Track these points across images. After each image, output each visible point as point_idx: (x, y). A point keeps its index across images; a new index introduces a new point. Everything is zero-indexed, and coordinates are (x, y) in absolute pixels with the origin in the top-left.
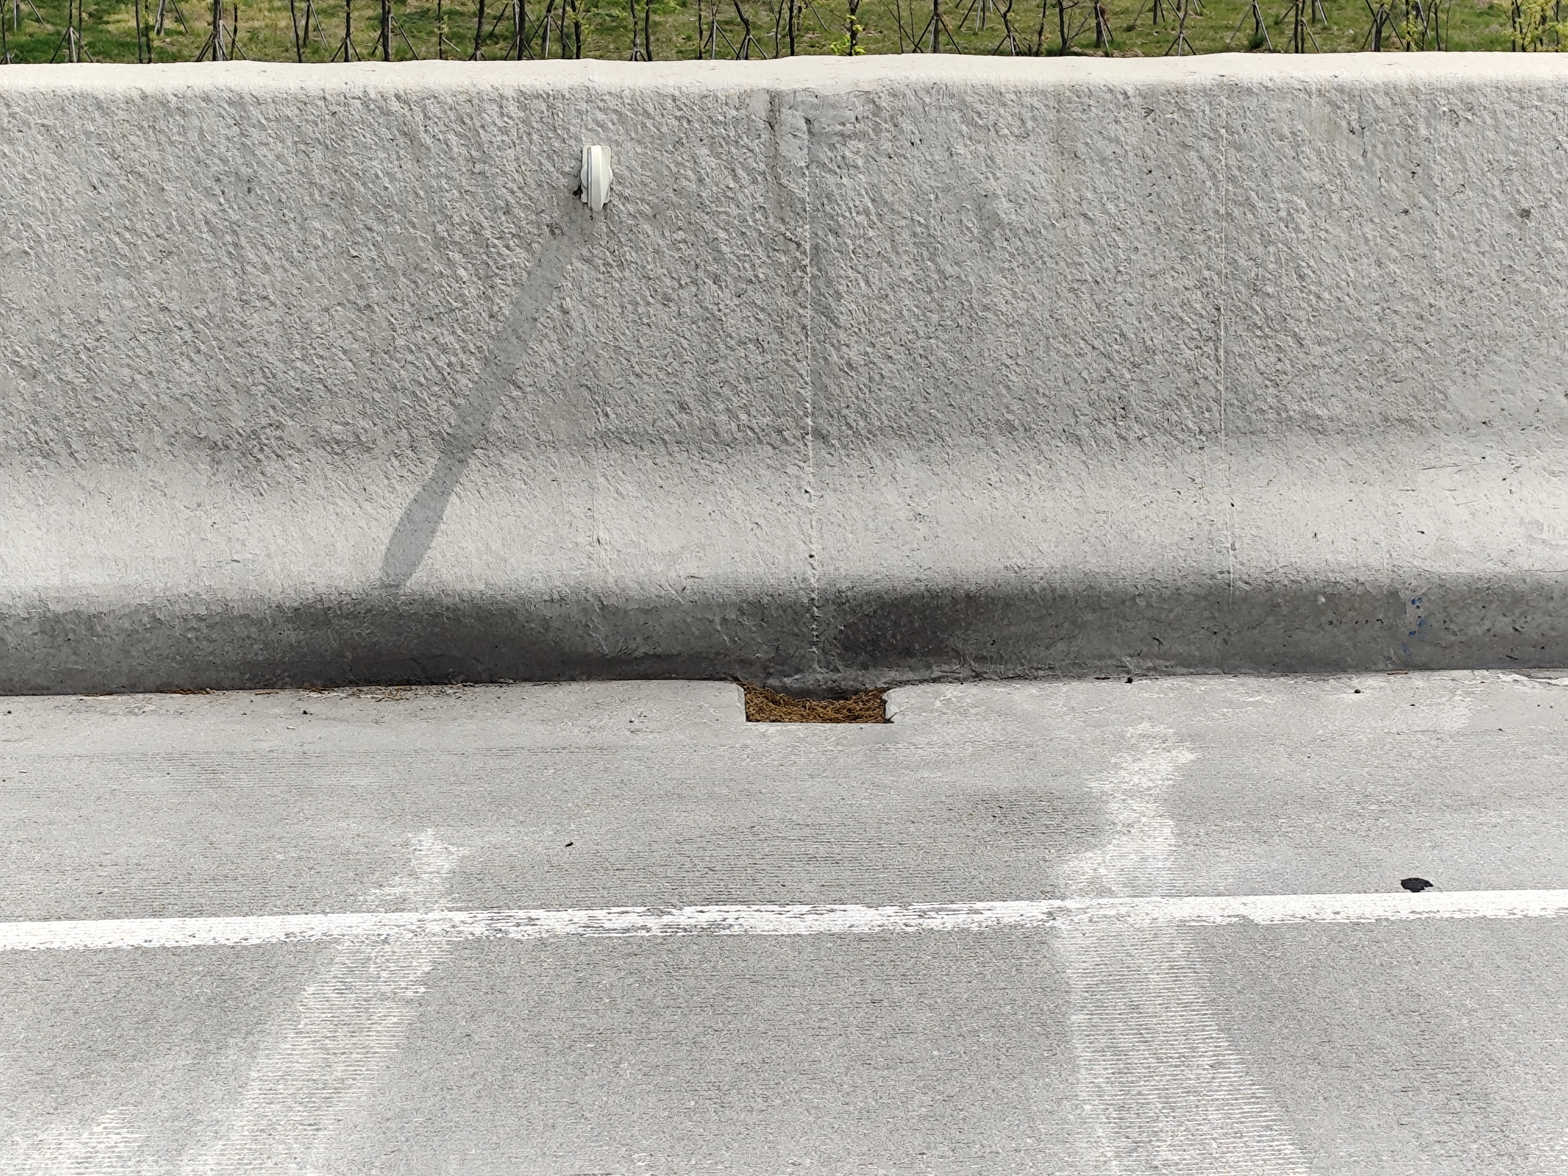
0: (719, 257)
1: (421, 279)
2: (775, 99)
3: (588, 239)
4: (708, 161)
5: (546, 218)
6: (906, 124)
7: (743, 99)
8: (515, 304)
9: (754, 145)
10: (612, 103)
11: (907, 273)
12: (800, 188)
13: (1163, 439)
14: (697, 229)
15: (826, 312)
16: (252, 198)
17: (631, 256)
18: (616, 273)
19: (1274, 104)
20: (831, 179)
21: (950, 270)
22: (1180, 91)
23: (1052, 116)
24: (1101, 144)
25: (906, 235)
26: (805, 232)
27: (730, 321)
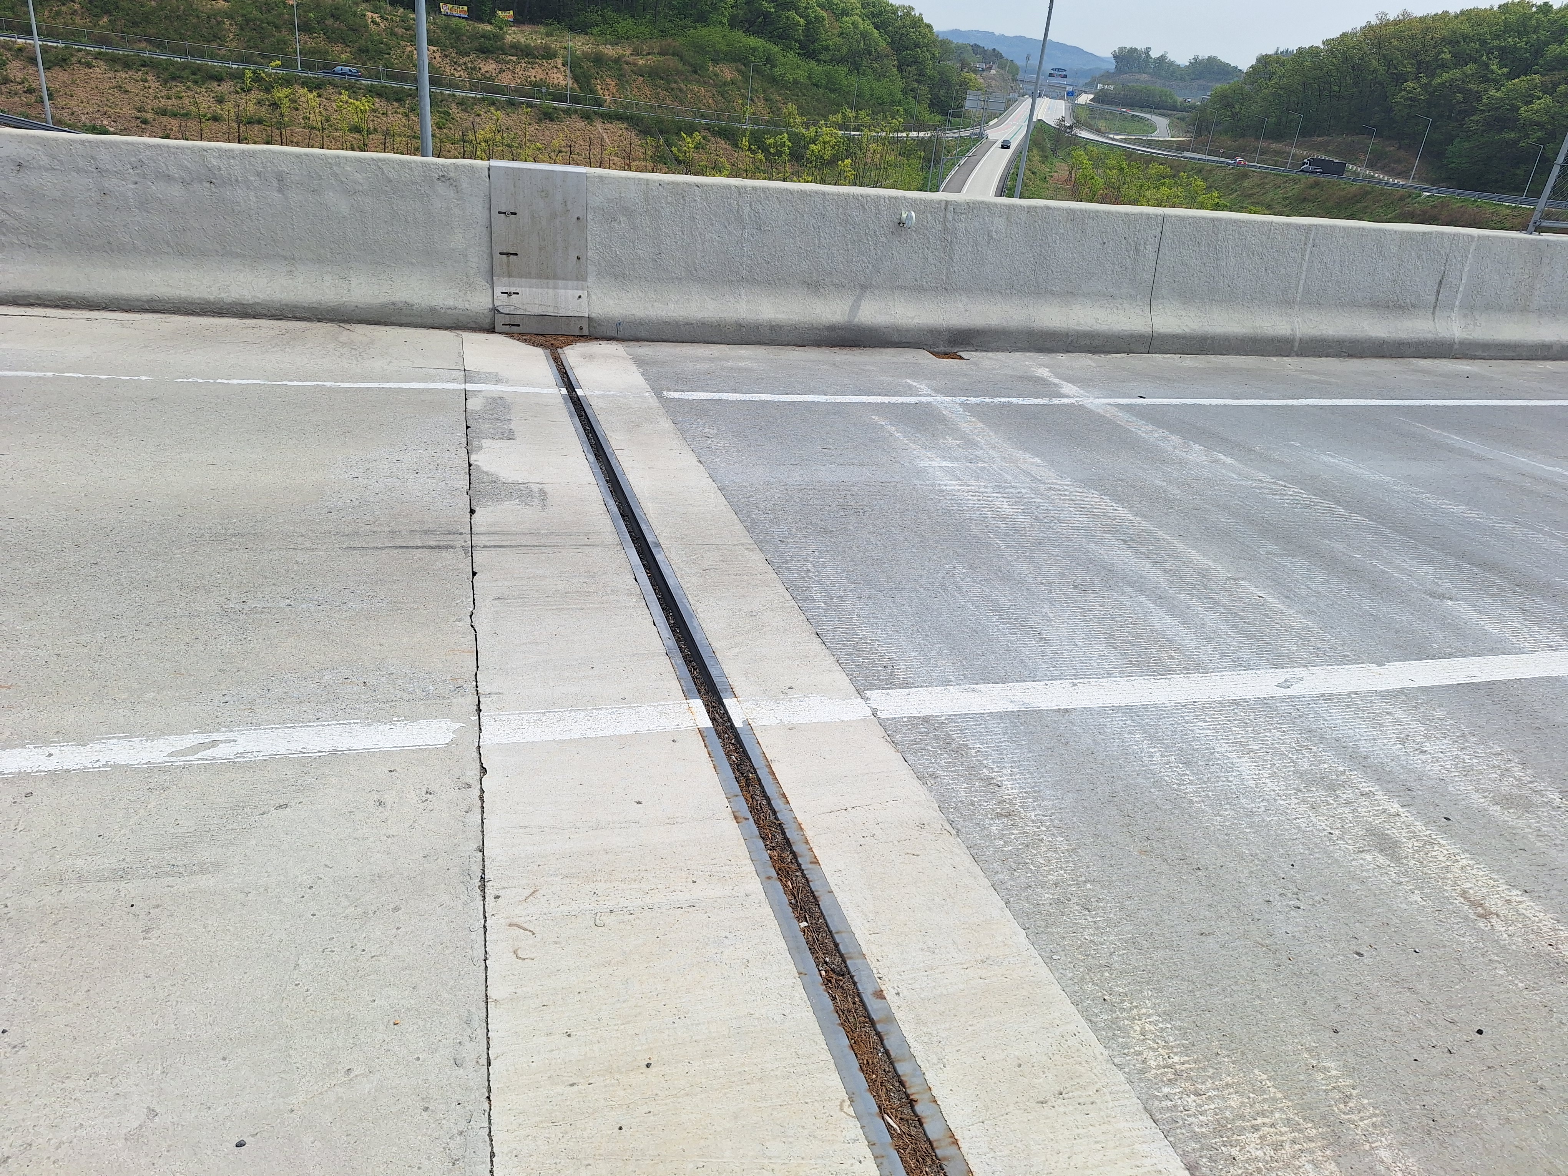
0: (929, 243)
1: (861, 243)
2: (947, 202)
3: (900, 236)
4: (930, 218)
5: (891, 230)
6: (975, 212)
7: (940, 202)
8: (882, 252)
9: (941, 214)
10: (910, 201)
11: (970, 249)
12: (949, 226)
13: (1020, 294)
14: (925, 235)
15: (951, 258)
16: (824, 220)
17: (909, 241)
18: (905, 245)
19: (1056, 212)
20: (957, 224)
21: (980, 249)
22: (1036, 207)
23: (1007, 211)
24: (1017, 219)
25: (971, 240)
26: (949, 238)
27: (930, 259)
